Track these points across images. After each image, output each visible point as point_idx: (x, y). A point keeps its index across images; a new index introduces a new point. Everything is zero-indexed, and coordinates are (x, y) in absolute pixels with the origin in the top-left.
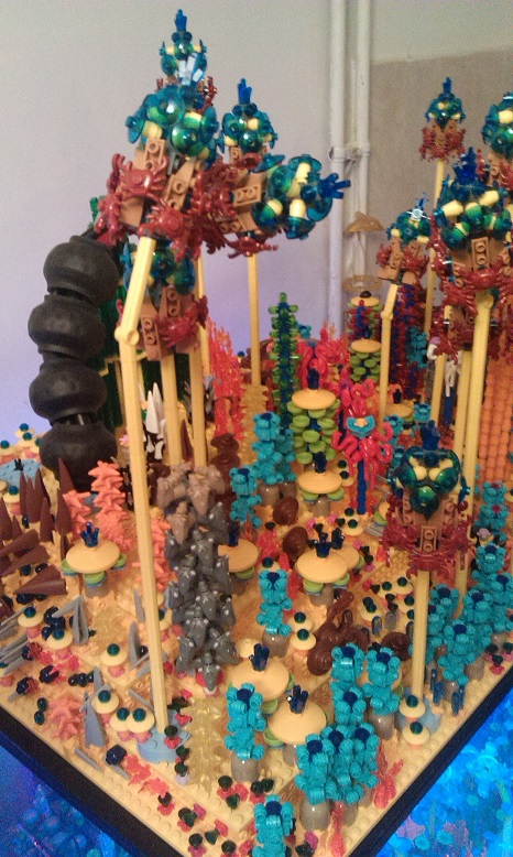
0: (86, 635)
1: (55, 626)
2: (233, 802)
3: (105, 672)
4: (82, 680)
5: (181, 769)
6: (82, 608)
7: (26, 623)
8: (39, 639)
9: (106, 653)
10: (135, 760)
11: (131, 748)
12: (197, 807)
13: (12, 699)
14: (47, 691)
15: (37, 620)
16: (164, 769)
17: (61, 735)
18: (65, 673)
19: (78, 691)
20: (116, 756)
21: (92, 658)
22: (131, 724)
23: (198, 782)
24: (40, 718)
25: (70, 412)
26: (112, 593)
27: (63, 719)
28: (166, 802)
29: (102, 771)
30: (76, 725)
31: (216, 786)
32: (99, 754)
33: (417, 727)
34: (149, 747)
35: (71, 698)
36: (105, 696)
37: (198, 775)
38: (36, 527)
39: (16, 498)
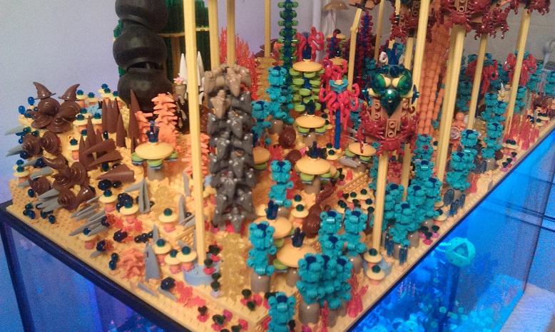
0: (148, 206)
1: (125, 201)
2: (252, 306)
3: (162, 229)
4: (143, 238)
5: (216, 286)
6: (146, 188)
7: (104, 200)
8: (115, 213)
9: (163, 215)
10: (181, 284)
11: (179, 277)
12: (225, 311)
13: (94, 256)
14: (119, 248)
15: (113, 198)
16: (202, 290)
17: (128, 276)
18: (132, 234)
19: (142, 247)
20: (168, 285)
21: (149, 223)
22: (181, 257)
23: (226, 295)
24: (113, 265)
26: (167, 179)
27: (130, 263)
28: (203, 311)
29: (158, 297)
30: (140, 268)
31: (240, 297)
32: (155, 284)
33: (376, 269)
34: (193, 273)
35: (135, 250)
36: (161, 243)
37: (227, 291)
38: (113, 136)
39: (99, 121)
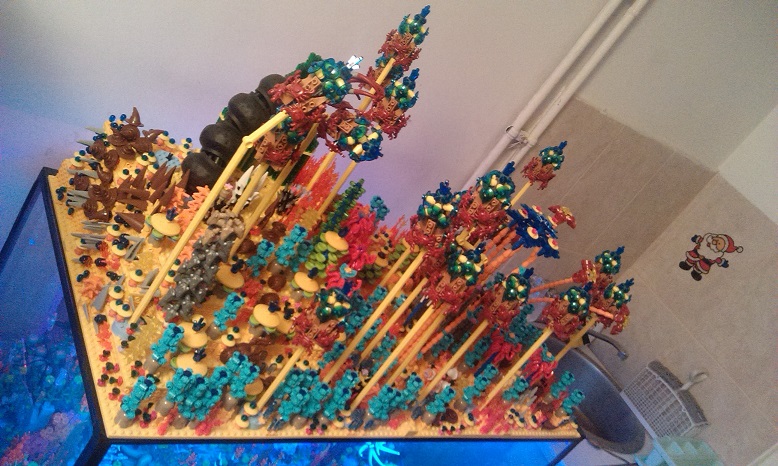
0: (131, 257)
1: (122, 243)
2: (134, 374)
3: (127, 280)
4: (114, 277)
5: (124, 344)
6: (141, 244)
7: (110, 230)
8: (110, 244)
9: (134, 272)
10: (108, 327)
11: (111, 321)
12: (117, 365)
13: (75, 261)
14: (94, 270)
15: (116, 234)
16: (116, 340)
17: (84, 293)
18: (108, 267)
19: (107, 280)
20: (100, 320)
21: (126, 270)
22: (119, 309)
23: (127, 356)
24: (80, 279)
25: (215, 152)
26: (160, 249)
27: (90, 287)
28: (106, 354)
29: (89, 322)
30: (95, 295)
31: (133, 364)
32: (94, 312)
33: (245, 418)
34: (119, 325)
35: (101, 280)
36: (118, 290)
37: (129, 353)
38: (152, 191)
39: (155, 171)
